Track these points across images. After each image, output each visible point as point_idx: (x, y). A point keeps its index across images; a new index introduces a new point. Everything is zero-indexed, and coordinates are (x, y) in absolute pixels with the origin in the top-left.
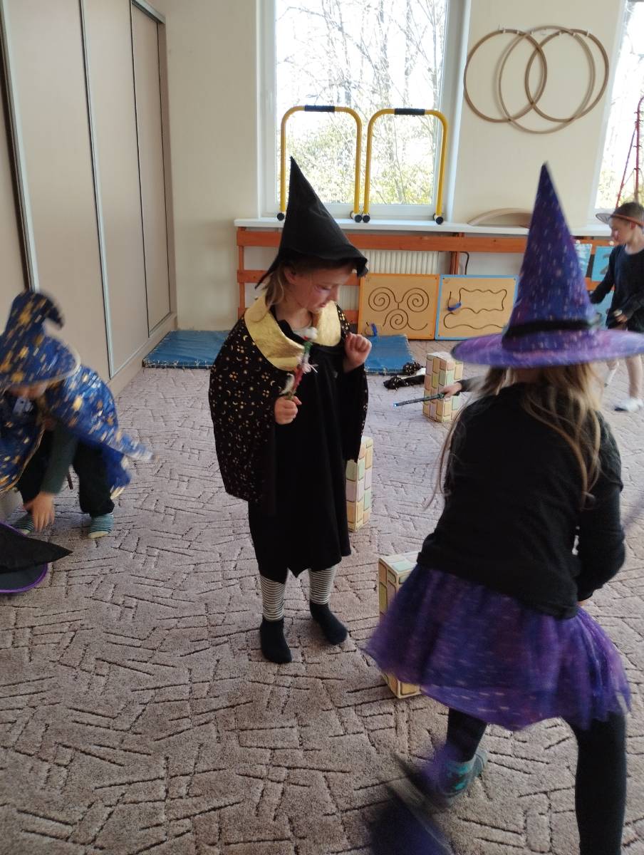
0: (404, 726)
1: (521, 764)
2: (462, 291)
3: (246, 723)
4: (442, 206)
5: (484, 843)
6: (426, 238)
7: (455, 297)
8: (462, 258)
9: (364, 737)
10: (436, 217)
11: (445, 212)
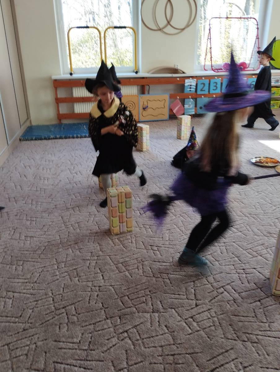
0: (134, 242)
1: (171, 246)
2: (148, 101)
3: (81, 247)
4: (137, 67)
5: (160, 266)
6: (132, 80)
7: (145, 103)
8: (147, 88)
9: (122, 246)
10: (135, 71)
11: (138, 69)
